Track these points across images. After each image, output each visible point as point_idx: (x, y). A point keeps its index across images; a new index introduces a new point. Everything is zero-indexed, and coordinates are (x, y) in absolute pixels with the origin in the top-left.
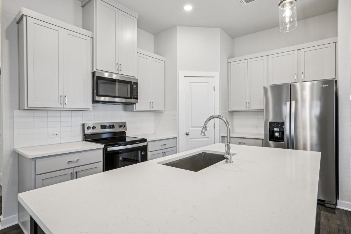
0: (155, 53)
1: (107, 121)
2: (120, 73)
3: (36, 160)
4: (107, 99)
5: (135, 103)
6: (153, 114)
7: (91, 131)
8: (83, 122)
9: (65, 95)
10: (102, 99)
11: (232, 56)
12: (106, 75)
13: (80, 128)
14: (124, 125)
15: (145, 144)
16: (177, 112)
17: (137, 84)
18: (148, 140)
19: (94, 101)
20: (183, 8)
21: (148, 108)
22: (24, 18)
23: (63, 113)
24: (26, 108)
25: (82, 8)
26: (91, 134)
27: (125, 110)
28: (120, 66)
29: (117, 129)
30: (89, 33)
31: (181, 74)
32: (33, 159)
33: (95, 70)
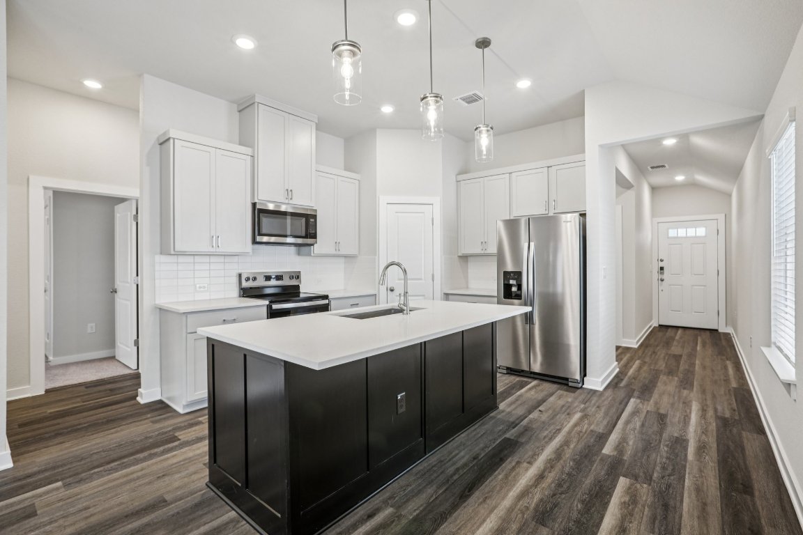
0: (345, 170)
1: (273, 270)
2: (291, 202)
3: (188, 316)
4: (273, 239)
5: (313, 245)
6: (342, 260)
7: (250, 284)
8: (240, 272)
9: (217, 235)
10: (265, 239)
11: (464, 171)
12: (271, 207)
13: (235, 280)
14: (297, 276)
15: (326, 302)
16: (377, 257)
17: (315, 217)
18: (330, 297)
19: (254, 242)
20: (379, 109)
21: (333, 252)
22: (171, 141)
23: (213, 259)
24: (172, 252)
25: (238, 113)
26: (251, 288)
27: (299, 254)
28: (290, 193)
29: (286, 282)
30: (248, 151)
31: (383, 200)
32: (184, 313)
33: (256, 201)
